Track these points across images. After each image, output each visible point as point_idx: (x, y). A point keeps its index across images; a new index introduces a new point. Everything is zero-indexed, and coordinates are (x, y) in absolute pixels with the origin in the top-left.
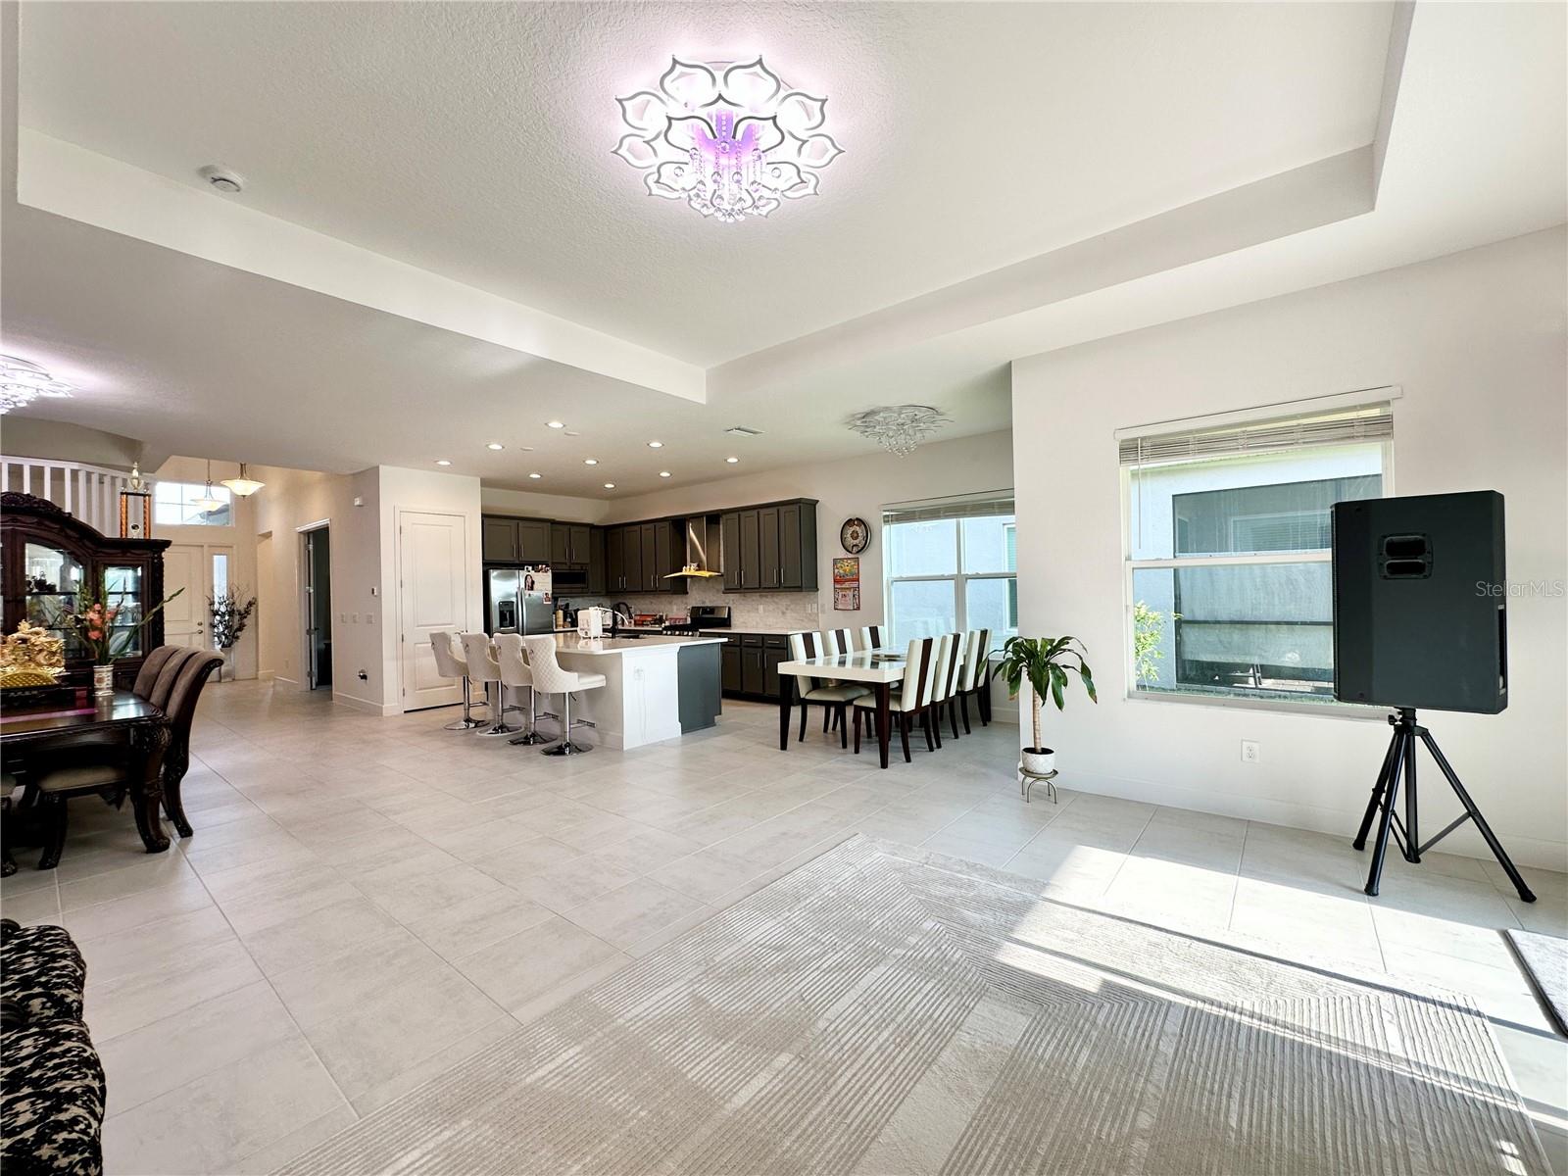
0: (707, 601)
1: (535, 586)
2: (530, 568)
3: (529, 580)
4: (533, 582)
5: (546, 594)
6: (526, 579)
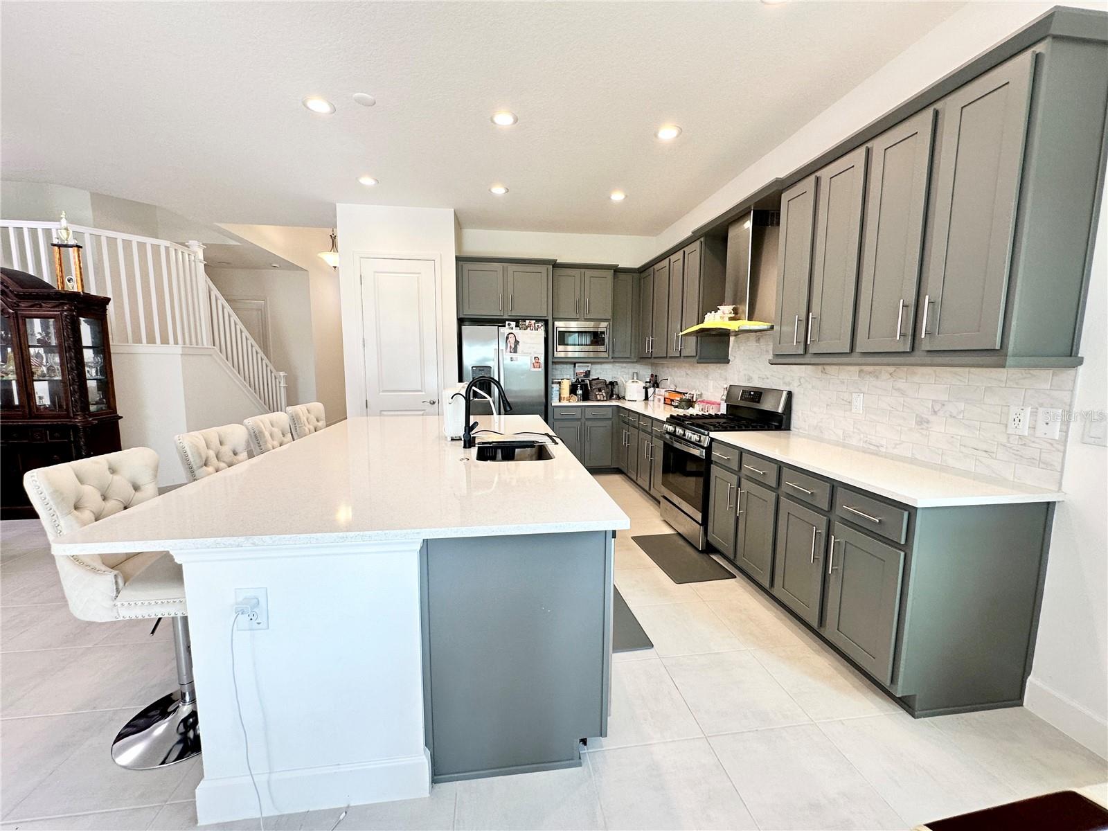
0: (755, 377)
1: (520, 348)
2: (513, 324)
3: (512, 340)
4: (517, 342)
5: (535, 358)
6: (507, 338)
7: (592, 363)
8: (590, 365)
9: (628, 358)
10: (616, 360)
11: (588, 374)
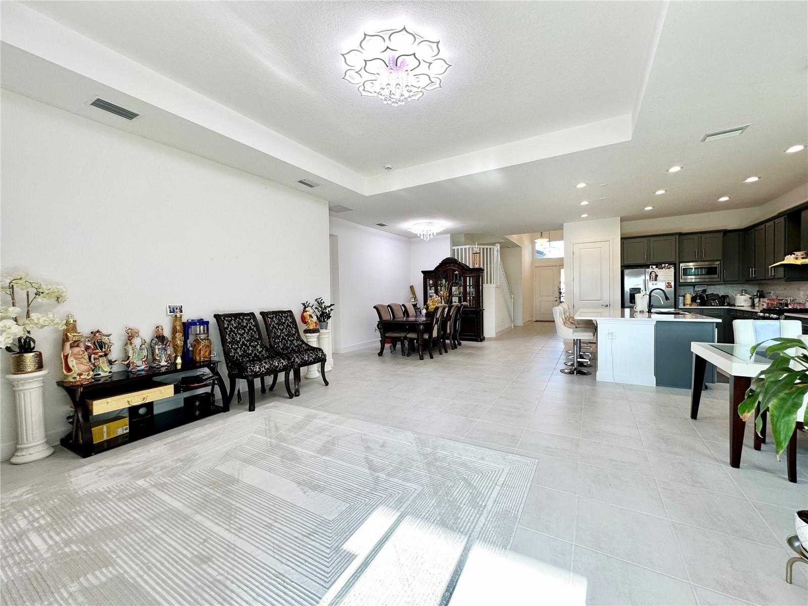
5: (668, 283)
6: (651, 274)
7: (708, 285)
8: (706, 286)
9: (737, 281)
10: (726, 283)
11: (704, 291)
